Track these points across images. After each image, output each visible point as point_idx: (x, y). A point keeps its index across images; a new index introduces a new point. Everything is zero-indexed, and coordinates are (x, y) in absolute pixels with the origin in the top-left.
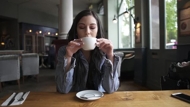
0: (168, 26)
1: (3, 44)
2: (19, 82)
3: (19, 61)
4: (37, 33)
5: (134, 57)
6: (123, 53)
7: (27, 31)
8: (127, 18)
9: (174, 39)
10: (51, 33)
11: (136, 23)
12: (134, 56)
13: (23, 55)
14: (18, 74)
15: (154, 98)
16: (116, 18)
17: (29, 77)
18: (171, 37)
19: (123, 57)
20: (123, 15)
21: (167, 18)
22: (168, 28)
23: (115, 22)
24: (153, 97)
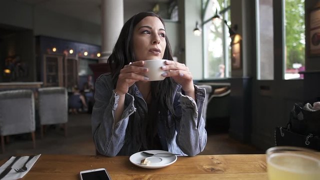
0: (288, 41)
1: (8, 71)
2: (33, 135)
3: (33, 100)
4: (66, 53)
5: (229, 94)
6: (210, 87)
7: (49, 50)
8: (218, 27)
9: (299, 63)
10: (89, 54)
11: (232, 34)
12: (229, 92)
13: (40, 90)
14: (33, 123)
15: (263, 168)
16: (198, 27)
17: (52, 127)
18: (294, 60)
19: (211, 94)
20: (211, 22)
21: (286, 26)
22: (288, 44)
23: (198, 33)
24: (261, 167)
